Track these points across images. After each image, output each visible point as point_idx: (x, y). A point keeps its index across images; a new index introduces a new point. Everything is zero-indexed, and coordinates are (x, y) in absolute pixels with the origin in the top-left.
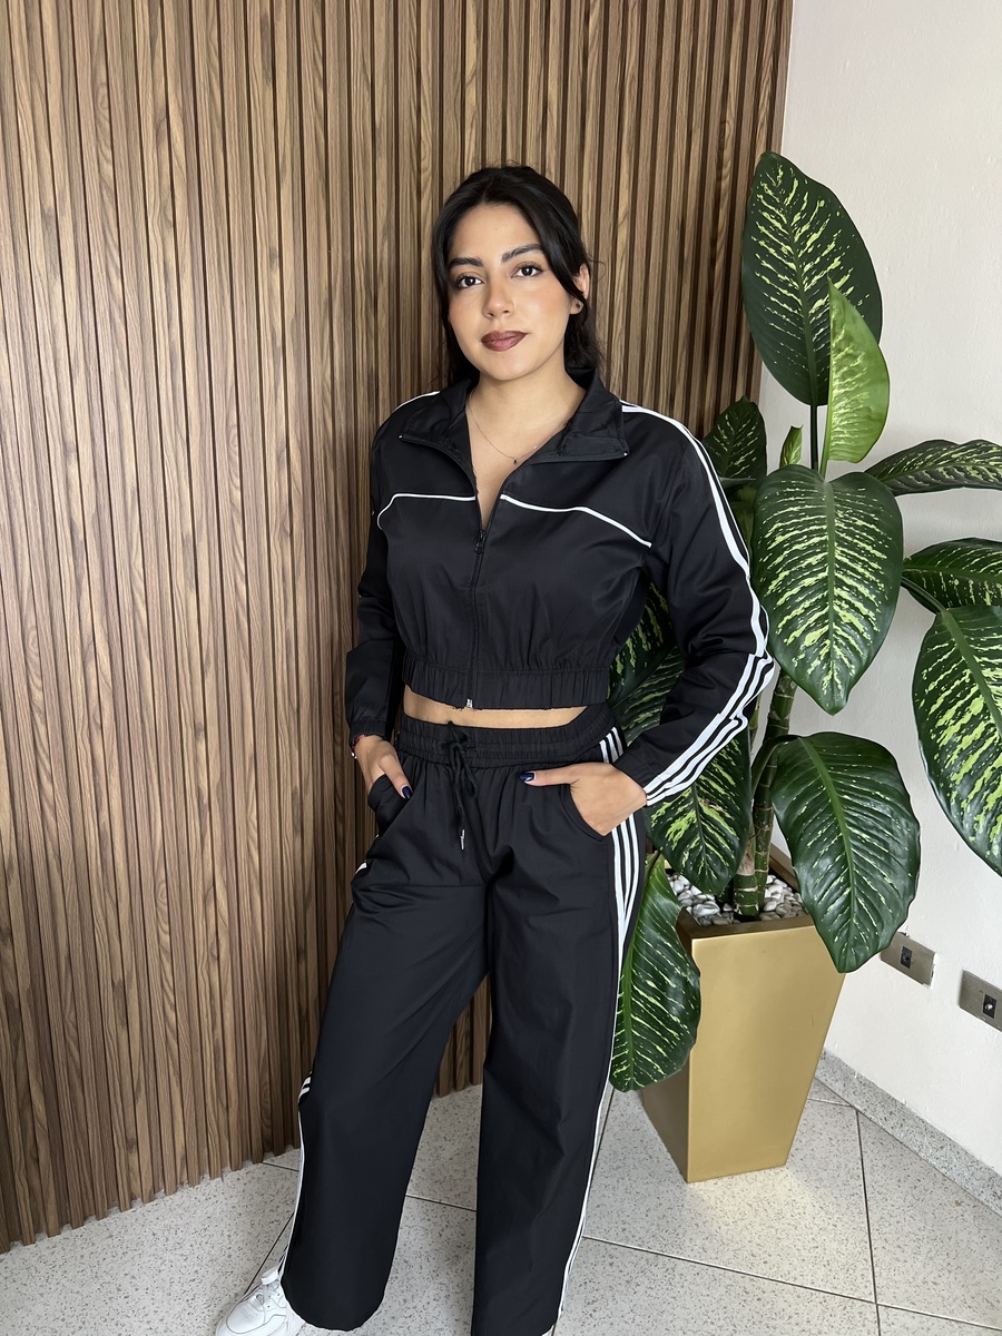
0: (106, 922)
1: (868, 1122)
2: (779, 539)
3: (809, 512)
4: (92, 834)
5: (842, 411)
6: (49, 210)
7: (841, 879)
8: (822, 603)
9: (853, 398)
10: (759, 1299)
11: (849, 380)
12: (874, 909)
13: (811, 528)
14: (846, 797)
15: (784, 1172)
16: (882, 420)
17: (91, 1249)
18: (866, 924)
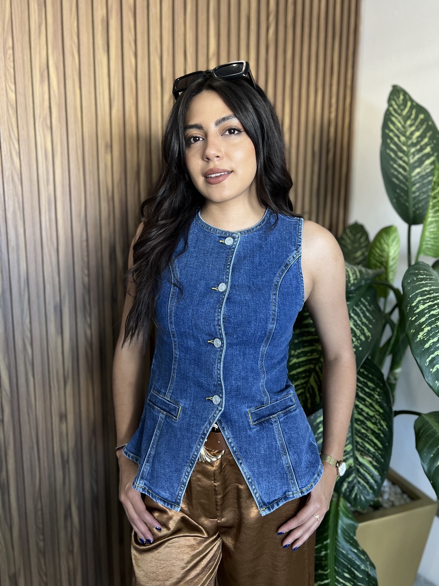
2: (422, 307)
3: (435, 291)
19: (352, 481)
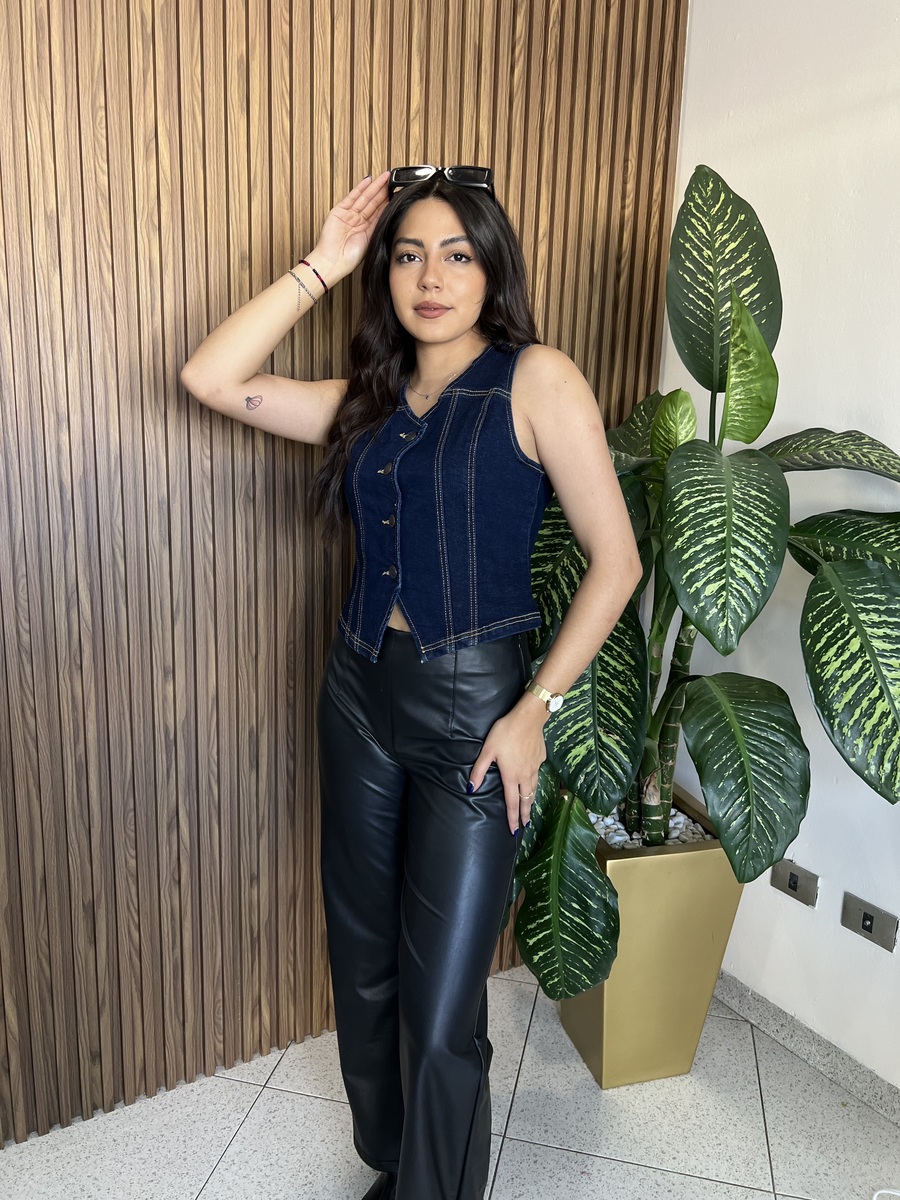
0: (79, 847)
1: (762, 1034)
2: (686, 503)
3: (711, 481)
4: (70, 765)
5: (738, 397)
6: (51, 212)
7: (742, 799)
8: (721, 559)
9: (747, 387)
10: (669, 1191)
11: (744, 371)
12: (770, 825)
13: (713, 495)
14: (746, 727)
15: (687, 1080)
16: (771, 409)
17: (57, 1154)
18: (764, 838)
19: (592, 772)
